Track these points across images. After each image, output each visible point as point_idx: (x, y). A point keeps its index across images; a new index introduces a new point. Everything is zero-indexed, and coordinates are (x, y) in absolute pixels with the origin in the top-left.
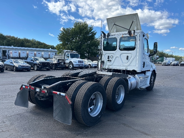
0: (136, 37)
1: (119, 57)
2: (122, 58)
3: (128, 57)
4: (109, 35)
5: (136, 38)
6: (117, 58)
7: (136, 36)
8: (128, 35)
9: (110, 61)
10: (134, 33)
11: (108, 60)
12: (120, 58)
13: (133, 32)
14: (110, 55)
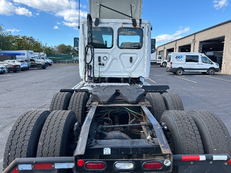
0: (144, 30)
1: (118, 58)
2: (122, 60)
3: (131, 58)
4: (98, 22)
5: (142, 31)
6: (115, 61)
7: (143, 28)
8: (131, 26)
9: (103, 65)
10: (140, 23)
11: (99, 63)
12: (119, 61)
13: (138, 21)
14: (102, 56)
